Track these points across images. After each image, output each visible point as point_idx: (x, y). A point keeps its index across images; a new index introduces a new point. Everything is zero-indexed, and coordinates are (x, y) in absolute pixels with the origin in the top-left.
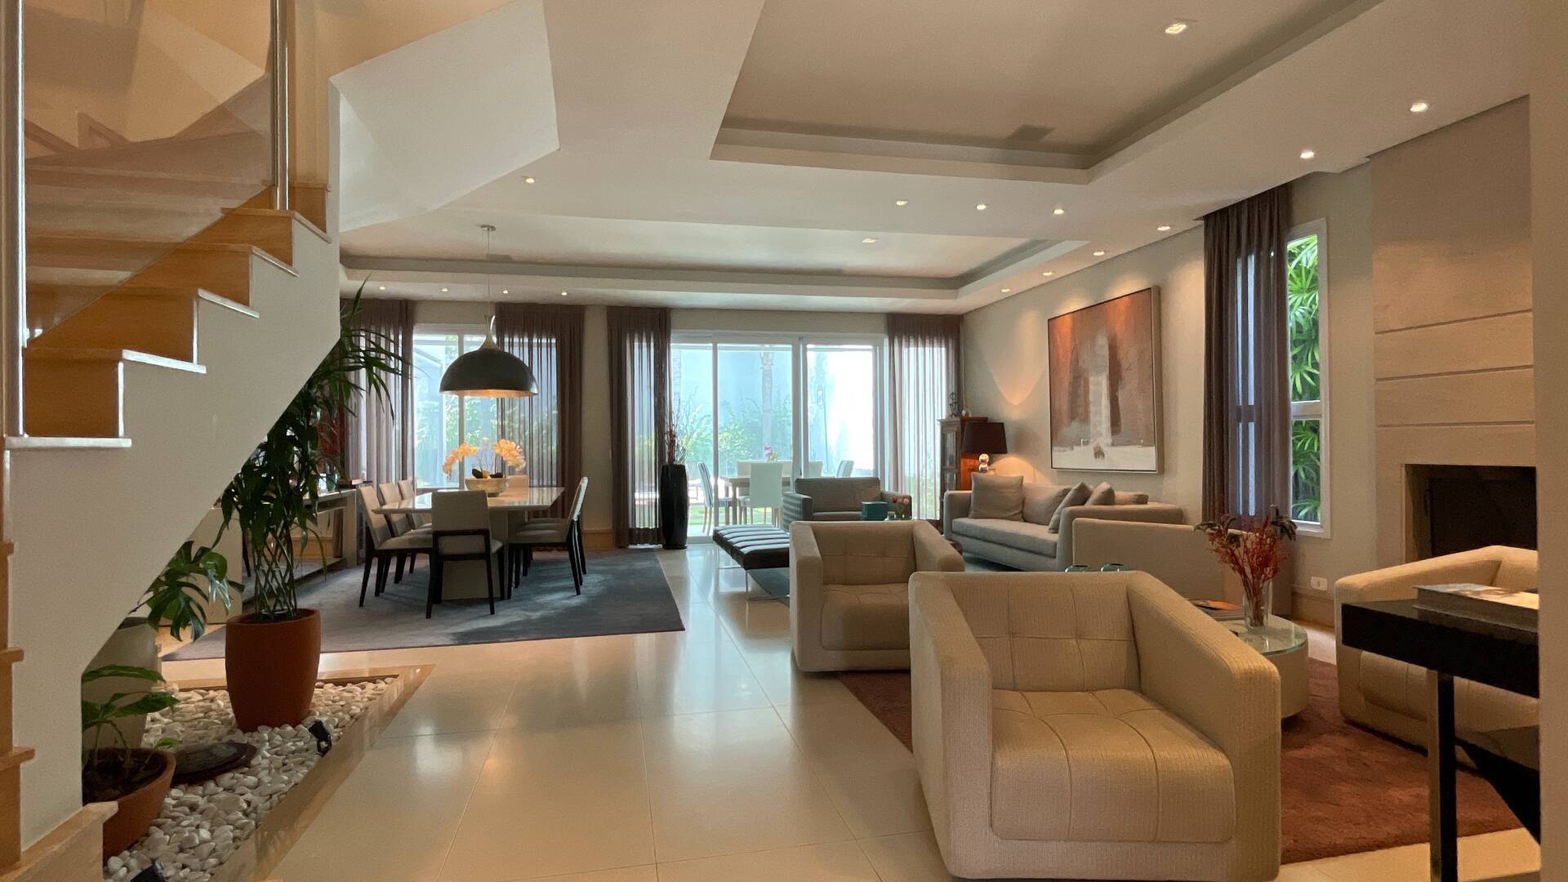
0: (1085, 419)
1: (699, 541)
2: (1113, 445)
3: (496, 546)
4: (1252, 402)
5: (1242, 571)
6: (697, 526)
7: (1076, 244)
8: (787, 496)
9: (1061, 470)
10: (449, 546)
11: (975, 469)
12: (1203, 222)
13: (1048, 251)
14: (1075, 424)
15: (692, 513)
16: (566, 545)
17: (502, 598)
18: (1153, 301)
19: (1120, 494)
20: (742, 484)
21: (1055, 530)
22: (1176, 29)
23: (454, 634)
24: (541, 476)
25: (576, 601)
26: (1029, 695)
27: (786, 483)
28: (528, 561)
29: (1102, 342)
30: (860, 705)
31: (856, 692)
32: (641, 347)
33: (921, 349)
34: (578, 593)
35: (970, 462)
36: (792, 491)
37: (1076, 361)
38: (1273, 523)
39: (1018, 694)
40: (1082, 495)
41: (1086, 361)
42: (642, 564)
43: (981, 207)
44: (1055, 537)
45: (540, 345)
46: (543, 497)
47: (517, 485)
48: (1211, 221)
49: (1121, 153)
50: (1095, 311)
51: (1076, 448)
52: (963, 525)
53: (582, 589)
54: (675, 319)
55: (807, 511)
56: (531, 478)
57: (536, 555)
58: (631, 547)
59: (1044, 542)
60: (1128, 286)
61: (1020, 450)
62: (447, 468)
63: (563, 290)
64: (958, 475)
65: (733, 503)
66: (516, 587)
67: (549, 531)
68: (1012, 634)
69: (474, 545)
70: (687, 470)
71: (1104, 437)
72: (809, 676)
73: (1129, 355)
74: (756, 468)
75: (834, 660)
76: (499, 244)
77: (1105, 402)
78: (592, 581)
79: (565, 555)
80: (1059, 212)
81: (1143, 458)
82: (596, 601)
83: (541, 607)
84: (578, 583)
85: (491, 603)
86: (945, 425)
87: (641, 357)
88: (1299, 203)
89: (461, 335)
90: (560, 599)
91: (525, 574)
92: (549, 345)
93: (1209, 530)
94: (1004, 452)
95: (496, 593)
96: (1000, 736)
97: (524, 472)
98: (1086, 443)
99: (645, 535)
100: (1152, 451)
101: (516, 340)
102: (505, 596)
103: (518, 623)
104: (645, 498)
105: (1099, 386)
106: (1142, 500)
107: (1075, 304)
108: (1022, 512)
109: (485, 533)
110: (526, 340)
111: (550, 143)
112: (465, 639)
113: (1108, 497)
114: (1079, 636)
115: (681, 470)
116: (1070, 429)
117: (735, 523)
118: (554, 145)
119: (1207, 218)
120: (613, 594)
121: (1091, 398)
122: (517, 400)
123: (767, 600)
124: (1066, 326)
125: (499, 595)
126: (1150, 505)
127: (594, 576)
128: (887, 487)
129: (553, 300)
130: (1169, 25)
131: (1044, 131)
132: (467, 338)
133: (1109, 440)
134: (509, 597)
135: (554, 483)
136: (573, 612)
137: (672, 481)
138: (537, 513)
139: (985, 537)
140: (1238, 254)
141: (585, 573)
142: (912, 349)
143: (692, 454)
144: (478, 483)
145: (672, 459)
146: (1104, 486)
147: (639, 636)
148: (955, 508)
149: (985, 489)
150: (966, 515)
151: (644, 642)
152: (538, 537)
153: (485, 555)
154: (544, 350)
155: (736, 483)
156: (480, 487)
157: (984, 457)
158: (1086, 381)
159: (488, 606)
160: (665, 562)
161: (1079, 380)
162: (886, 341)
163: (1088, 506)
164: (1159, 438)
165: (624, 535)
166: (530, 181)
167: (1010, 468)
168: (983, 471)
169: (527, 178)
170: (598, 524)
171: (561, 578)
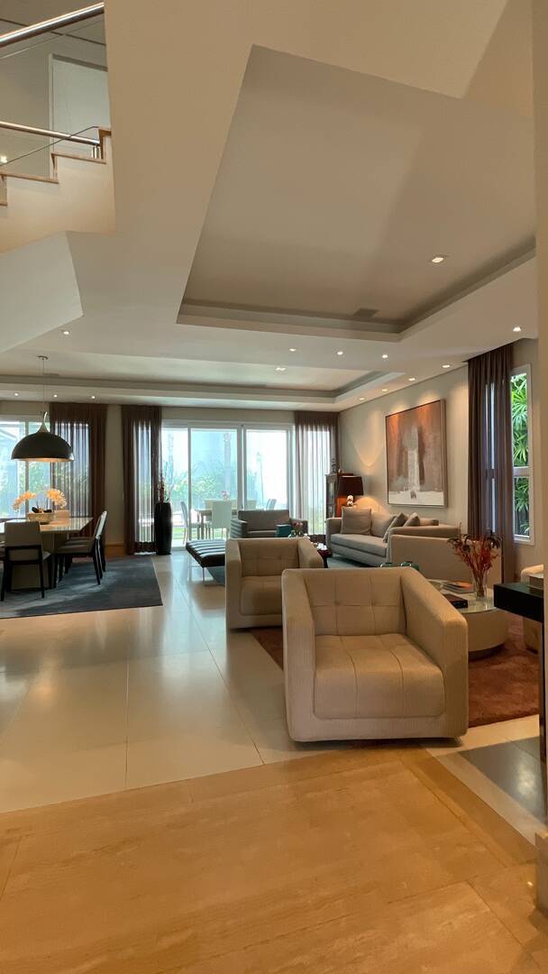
0: (406, 476)
1: (179, 549)
2: (421, 491)
3: (46, 555)
4: (493, 467)
5: (472, 566)
6: (177, 541)
7: (400, 374)
8: (233, 521)
9: (394, 505)
10: (15, 556)
11: (345, 505)
12: (467, 363)
13: (382, 378)
14: (401, 478)
15: (175, 532)
16: (92, 554)
17: (50, 588)
18: (442, 407)
19: (423, 520)
20: (208, 514)
21: (386, 541)
22: (437, 260)
23: (17, 611)
24: (78, 510)
25: (97, 589)
26: (343, 637)
27: (234, 513)
28: (69, 564)
29: (415, 431)
30: (261, 648)
31: (259, 640)
32: (143, 429)
33: (315, 432)
34: (99, 584)
35: (343, 500)
36: (236, 518)
37: (400, 441)
38: (488, 539)
39: (338, 637)
40: (402, 520)
41: (406, 442)
42: (142, 565)
43: (340, 353)
44: (386, 545)
45: (78, 428)
46: (79, 524)
47: (63, 517)
48: (472, 364)
49: (417, 325)
50: (411, 412)
51: (401, 492)
52: (336, 538)
53: (101, 581)
54: (164, 413)
55: (245, 531)
56: (72, 510)
57: (75, 560)
58: (137, 554)
59: (380, 548)
60: (428, 399)
61: (371, 493)
62: (16, 506)
63: (93, 395)
64: (336, 507)
65: (201, 526)
66: (60, 580)
67: (83, 544)
68: (337, 604)
69: (32, 555)
70: (172, 506)
71: (416, 487)
72: (234, 631)
73: (429, 438)
74: (216, 504)
75: (247, 622)
76: (51, 367)
77: (417, 466)
78: (109, 576)
79: (91, 560)
80: (385, 356)
81: (436, 498)
82: (110, 588)
83: (75, 592)
84: (99, 577)
85: (42, 590)
86: (328, 478)
87: (142, 436)
88: (518, 355)
89: (27, 421)
90: (88, 588)
91: (66, 572)
92: (84, 428)
93: (455, 543)
94: (362, 494)
95: (46, 584)
96: (319, 659)
97: (67, 508)
98: (407, 490)
99: (145, 547)
100: (441, 495)
101: (63, 425)
102: (52, 586)
103: (61, 603)
104: (145, 522)
105: (413, 456)
106: (435, 523)
107: (401, 408)
108: (370, 530)
109: (38, 547)
110: (69, 425)
111: (77, 312)
112: (24, 613)
113: (416, 522)
114: (374, 604)
115: (168, 506)
116: (399, 481)
117: (203, 538)
118: (81, 314)
119: (469, 361)
120: (120, 585)
121: (409, 463)
122: (63, 464)
123: (216, 585)
124: (395, 420)
125: (48, 586)
126: (441, 526)
127: (110, 572)
128: (295, 516)
129: (86, 401)
130: (435, 258)
131: (374, 312)
132: (31, 424)
133: (419, 488)
134: (55, 587)
135: (87, 514)
136: (96, 595)
137: (162, 513)
138: (74, 534)
139: (349, 545)
140: (486, 383)
141: (104, 571)
142: (309, 432)
143: (175, 495)
144: (36, 516)
145: (162, 499)
146: (414, 515)
147: (141, 609)
148: (333, 528)
149: (349, 516)
150: (338, 532)
151: (145, 613)
152: (73, 549)
153: (39, 561)
154: (81, 430)
155: (203, 514)
156: (37, 519)
157: (350, 497)
158: (406, 453)
159: (40, 593)
160: (156, 564)
161: (402, 452)
162: (294, 427)
163: (405, 527)
164: (446, 488)
165: (131, 546)
166: (67, 333)
167: (366, 503)
168: (350, 505)
169: (63, 331)
170: (115, 539)
171: (89, 574)
